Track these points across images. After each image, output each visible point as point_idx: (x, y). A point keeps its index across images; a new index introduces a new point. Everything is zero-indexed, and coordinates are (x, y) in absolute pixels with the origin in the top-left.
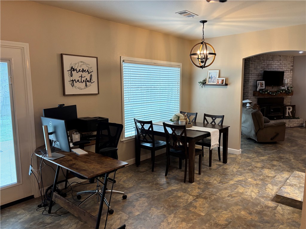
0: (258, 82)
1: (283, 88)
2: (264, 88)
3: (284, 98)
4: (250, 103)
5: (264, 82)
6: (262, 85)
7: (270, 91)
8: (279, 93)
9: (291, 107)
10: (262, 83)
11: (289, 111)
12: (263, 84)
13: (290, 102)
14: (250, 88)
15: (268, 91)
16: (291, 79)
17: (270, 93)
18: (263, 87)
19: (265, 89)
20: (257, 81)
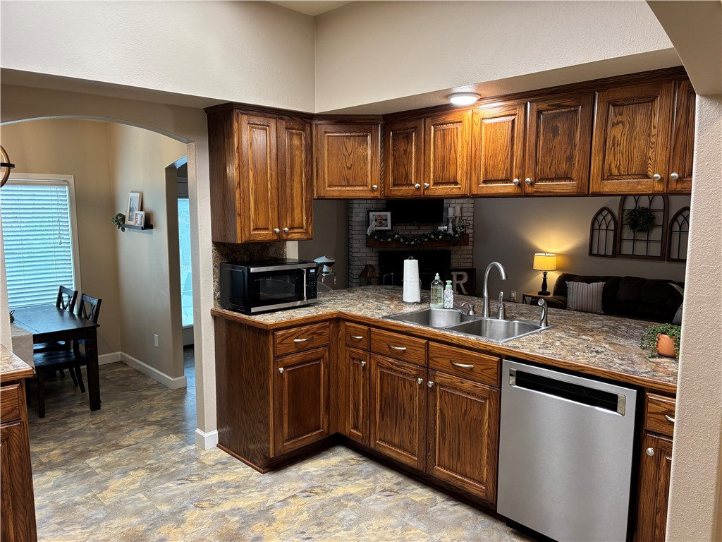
0: (371, 214)
1: (441, 228)
2: (389, 228)
3: (450, 251)
4: (328, 264)
5: (389, 214)
6: (383, 222)
7: (402, 237)
8: (426, 240)
9: (465, 274)
10: (384, 218)
11: (459, 282)
12: (386, 220)
13: (469, 260)
14: (357, 228)
15: (396, 236)
16: (472, 206)
17: (402, 240)
18: (387, 226)
19: (392, 230)
20: (369, 211)
